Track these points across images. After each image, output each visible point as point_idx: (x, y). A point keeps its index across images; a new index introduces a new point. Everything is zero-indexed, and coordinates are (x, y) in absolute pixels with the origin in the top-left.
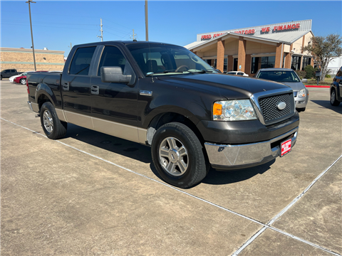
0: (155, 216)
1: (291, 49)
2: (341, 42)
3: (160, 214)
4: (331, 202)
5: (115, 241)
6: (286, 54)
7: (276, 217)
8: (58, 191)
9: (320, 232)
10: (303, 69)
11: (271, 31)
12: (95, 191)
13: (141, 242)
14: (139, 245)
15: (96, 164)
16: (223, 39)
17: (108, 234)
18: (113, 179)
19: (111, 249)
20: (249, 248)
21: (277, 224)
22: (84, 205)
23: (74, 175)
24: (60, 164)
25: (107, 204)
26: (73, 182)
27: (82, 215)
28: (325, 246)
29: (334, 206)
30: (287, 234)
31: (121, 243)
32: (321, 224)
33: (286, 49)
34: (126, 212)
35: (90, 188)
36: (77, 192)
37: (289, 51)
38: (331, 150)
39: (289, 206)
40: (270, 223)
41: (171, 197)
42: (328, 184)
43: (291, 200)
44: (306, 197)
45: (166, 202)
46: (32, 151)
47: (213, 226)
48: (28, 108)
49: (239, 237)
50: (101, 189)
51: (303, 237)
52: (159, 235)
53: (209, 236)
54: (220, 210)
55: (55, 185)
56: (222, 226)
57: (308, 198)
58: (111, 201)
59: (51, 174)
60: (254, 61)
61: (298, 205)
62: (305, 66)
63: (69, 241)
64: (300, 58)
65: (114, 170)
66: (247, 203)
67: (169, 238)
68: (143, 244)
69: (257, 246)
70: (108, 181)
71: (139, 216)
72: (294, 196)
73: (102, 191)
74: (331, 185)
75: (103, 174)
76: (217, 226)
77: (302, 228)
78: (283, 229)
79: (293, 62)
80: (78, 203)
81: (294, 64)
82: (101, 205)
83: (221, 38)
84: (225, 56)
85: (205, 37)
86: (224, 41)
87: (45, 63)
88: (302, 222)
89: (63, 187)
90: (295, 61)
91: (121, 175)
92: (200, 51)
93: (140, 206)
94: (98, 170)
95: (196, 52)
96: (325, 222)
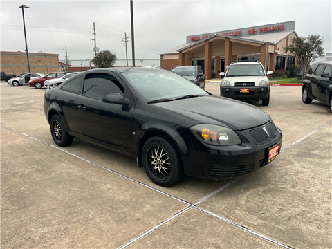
0: (96, 199)
1: (275, 49)
2: (321, 42)
3: (101, 197)
4: (260, 185)
5: (50, 220)
6: (271, 54)
7: (204, 199)
8: (15, 179)
9: (238, 210)
10: (287, 69)
11: (258, 32)
12: (50, 179)
13: (74, 220)
14: (70, 223)
15: (60, 156)
16: (210, 41)
17: (46, 215)
18: (70, 169)
19: (44, 226)
20: (168, 223)
21: (200, 205)
22: (34, 192)
23: (35, 166)
24: (25, 157)
25: (55, 190)
26: (32, 172)
27: (28, 200)
28: (238, 221)
29: (262, 189)
30: (207, 212)
31: (55, 222)
32: (242, 204)
33: (271, 50)
34: (70, 197)
35: (45, 177)
36: (32, 180)
37: (273, 52)
39: (220, 190)
40: (196, 204)
41: (117, 183)
43: (225, 184)
45: (111, 187)
46: (4, 146)
47: (144, 206)
49: (163, 215)
50: (55, 178)
51: (221, 214)
52: (92, 215)
53: (137, 215)
54: (157, 193)
55: (14, 175)
56: (153, 206)
58: (61, 187)
59: (14, 166)
62: (290, 66)
63: (9, 220)
64: (284, 58)
65: (74, 161)
67: (100, 217)
68: (74, 223)
69: (176, 222)
70: (64, 171)
71: (80, 200)
72: (229, 182)
75: (64, 164)
76: (149, 206)
77: (223, 207)
78: (205, 208)
79: (277, 63)
80: (29, 190)
81: (279, 64)
82: (49, 191)
83: (208, 40)
84: (213, 57)
85: (194, 39)
86: (211, 42)
87: (40, 66)
88: (225, 202)
89: (21, 176)
90: (279, 61)
91: (79, 166)
92: (189, 52)
93: (85, 191)
94: (60, 161)
95: (184, 53)
96: (247, 202)
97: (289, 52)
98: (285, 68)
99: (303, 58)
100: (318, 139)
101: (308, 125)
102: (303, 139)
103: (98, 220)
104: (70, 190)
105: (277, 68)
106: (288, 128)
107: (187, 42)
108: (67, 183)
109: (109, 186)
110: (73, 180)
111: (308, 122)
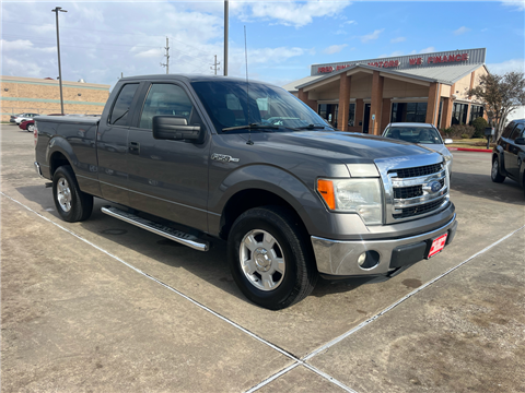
0: (143, 341)
1: (452, 91)
3: (152, 338)
4: (414, 330)
5: (66, 376)
6: (446, 99)
7: (320, 350)
8: (20, 297)
9: (376, 374)
10: (470, 123)
12: (74, 300)
13: (104, 379)
14: (95, 383)
15: (94, 259)
16: (348, 74)
18: (108, 283)
19: (55, 387)
21: (313, 361)
25: (80, 322)
26: (48, 285)
27: (35, 337)
29: (415, 336)
30: (324, 375)
31: (73, 379)
32: (382, 364)
33: (444, 91)
34: (103, 334)
35: (67, 296)
36: (45, 301)
37: (448, 96)
38: (455, 251)
39: (348, 334)
40: (307, 359)
41: (181, 314)
42: (422, 303)
43: (356, 324)
44: (380, 320)
45: (170, 320)
47: (220, 359)
48: (33, 170)
49: (251, 377)
50: (82, 298)
51: (347, 381)
52: (134, 370)
53: (208, 374)
54: (244, 335)
56: (235, 359)
57: (383, 322)
58: (89, 316)
60: (395, 109)
61: (362, 332)
62: (474, 119)
64: (466, 106)
65: (116, 269)
66: (289, 327)
67: (147, 375)
68: (104, 383)
69: (271, 391)
70: (98, 286)
71: (118, 341)
72: (363, 320)
73: (83, 301)
74: (427, 305)
75: (99, 275)
76: (228, 358)
77: (351, 367)
78: (321, 366)
79: (454, 113)
81: (457, 114)
82: (70, 322)
83: (346, 73)
84: (353, 100)
85: (323, 70)
86: (350, 77)
87: (80, 103)
88: (355, 358)
89: (29, 292)
90: (458, 110)
91: (122, 278)
92: (314, 90)
93: (127, 326)
94: (94, 268)
95: (307, 92)
96: (390, 360)
97: (474, 97)
98: (468, 122)
99: (496, 108)
100: (513, 250)
101: (498, 224)
102: (489, 247)
103: (142, 379)
104: (104, 322)
105: (455, 121)
106: (466, 228)
107: (313, 75)
108: (101, 308)
109: (168, 318)
110: (110, 305)
111: (499, 218)
